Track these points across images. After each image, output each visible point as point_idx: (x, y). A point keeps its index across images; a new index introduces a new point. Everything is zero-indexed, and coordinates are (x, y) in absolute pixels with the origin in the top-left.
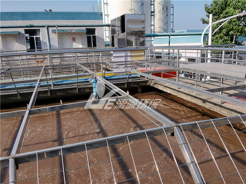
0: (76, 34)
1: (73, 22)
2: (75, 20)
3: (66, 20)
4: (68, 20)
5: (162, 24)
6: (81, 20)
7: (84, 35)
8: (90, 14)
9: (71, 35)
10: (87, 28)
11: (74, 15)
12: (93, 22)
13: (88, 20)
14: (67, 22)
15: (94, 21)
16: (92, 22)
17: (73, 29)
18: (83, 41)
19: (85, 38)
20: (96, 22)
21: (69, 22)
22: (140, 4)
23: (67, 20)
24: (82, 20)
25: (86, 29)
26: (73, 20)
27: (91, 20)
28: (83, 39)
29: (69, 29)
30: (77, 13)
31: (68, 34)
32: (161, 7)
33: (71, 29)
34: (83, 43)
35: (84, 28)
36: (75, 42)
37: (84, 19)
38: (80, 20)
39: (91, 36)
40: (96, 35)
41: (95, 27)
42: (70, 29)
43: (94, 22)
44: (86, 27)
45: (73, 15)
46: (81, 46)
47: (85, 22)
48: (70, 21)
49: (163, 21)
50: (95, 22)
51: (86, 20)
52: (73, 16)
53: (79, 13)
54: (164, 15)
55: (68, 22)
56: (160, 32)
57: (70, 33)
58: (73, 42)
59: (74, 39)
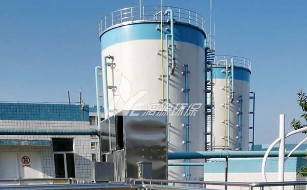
0: (30, 150)
1: (25, 124)
2: (28, 121)
3: (10, 119)
4: (13, 121)
5: (229, 132)
6: (42, 121)
7: (47, 153)
8: (60, 108)
9: (20, 151)
10: (54, 136)
11: (27, 110)
12: (67, 125)
13: (56, 122)
14: (10, 124)
15: (70, 122)
16: (64, 125)
17: (23, 139)
18: (45, 163)
19: (50, 158)
20: (75, 125)
21: (16, 124)
22: (183, 90)
23: (10, 121)
24: (45, 121)
25: (53, 139)
26: (25, 121)
27: (64, 122)
28: (45, 161)
29: (15, 139)
30: (34, 106)
31: (13, 150)
32: (229, 96)
33: (20, 139)
34: (46, 169)
35: (49, 138)
36: (29, 166)
37: (49, 119)
38: (39, 121)
39: (65, 153)
40: (74, 151)
41: (73, 136)
42: (17, 139)
43: (70, 125)
44: (52, 136)
45: (24, 110)
46: (41, 175)
47: (51, 125)
48: (19, 121)
49: (232, 125)
50: (72, 125)
51: (53, 122)
52: (24, 113)
53: (38, 105)
54: (235, 112)
55: (13, 124)
56: (225, 147)
57: (16, 147)
58: (23, 166)
59: (26, 161)
